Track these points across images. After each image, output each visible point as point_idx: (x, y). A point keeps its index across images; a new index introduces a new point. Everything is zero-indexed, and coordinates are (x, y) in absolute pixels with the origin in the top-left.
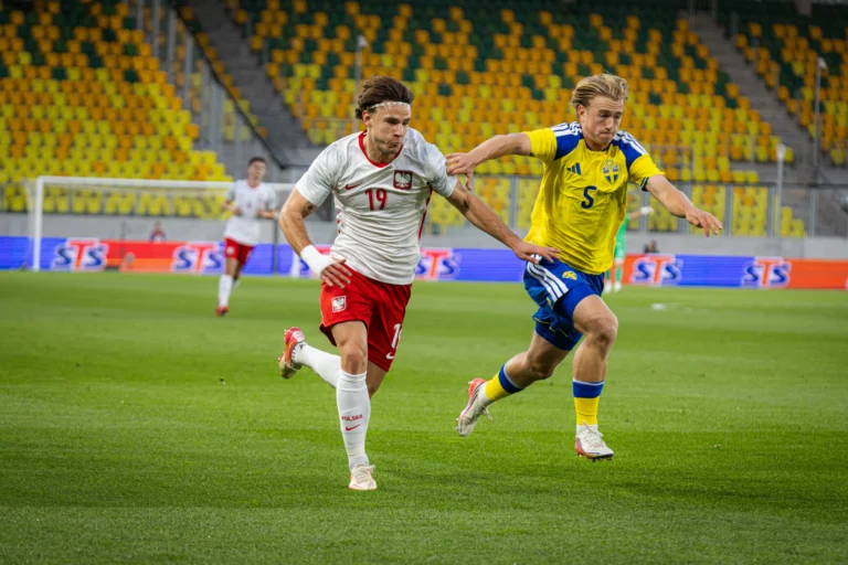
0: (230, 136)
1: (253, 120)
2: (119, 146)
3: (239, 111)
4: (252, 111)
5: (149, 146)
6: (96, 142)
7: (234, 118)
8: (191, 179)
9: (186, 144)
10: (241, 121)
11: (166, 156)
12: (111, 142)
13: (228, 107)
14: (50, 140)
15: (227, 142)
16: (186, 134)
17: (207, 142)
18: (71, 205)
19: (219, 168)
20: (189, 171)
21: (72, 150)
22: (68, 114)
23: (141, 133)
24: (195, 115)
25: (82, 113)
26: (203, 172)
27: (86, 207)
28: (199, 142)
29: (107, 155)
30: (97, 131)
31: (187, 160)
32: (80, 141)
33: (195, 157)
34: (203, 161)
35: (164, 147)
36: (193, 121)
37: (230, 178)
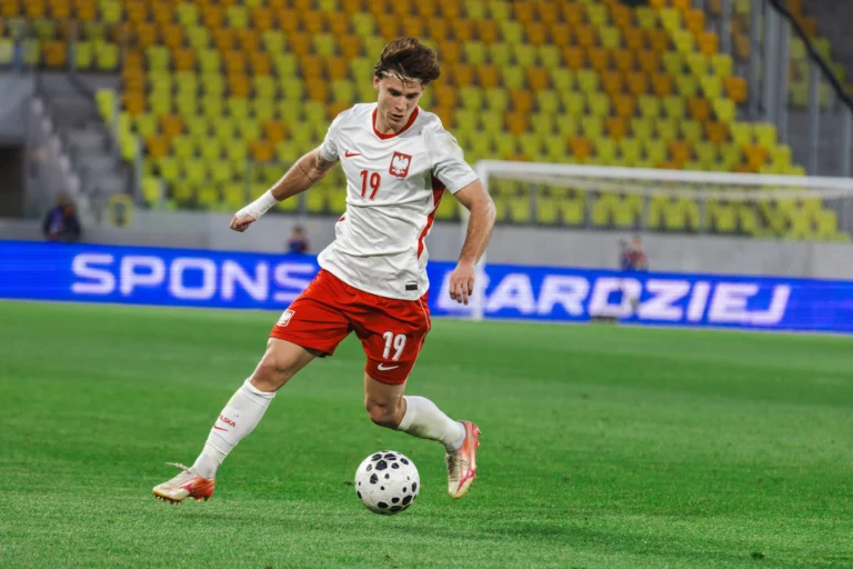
0: (800, 98)
1: (838, 71)
2: (613, 112)
3: (814, 57)
4: (834, 55)
5: (663, 114)
6: (574, 103)
7: (805, 68)
8: (734, 170)
9: (725, 109)
10: (818, 73)
11: (692, 130)
12: (600, 104)
13: (796, 48)
14: (497, 98)
15: (794, 108)
16: (725, 94)
17: (761, 109)
18: (534, 211)
19: (783, 153)
20: (731, 156)
21: (535, 119)
22: (525, 54)
23: (651, 91)
24: (739, 60)
25: (550, 55)
26: (755, 159)
27: (560, 214)
28: (749, 109)
29: (593, 127)
30: (576, 87)
31: (729, 138)
32: (547, 101)
33: (741, 133)
34: (755, 140)
35: (689, 115)
36: (735, 72)
37: (799, 169)
